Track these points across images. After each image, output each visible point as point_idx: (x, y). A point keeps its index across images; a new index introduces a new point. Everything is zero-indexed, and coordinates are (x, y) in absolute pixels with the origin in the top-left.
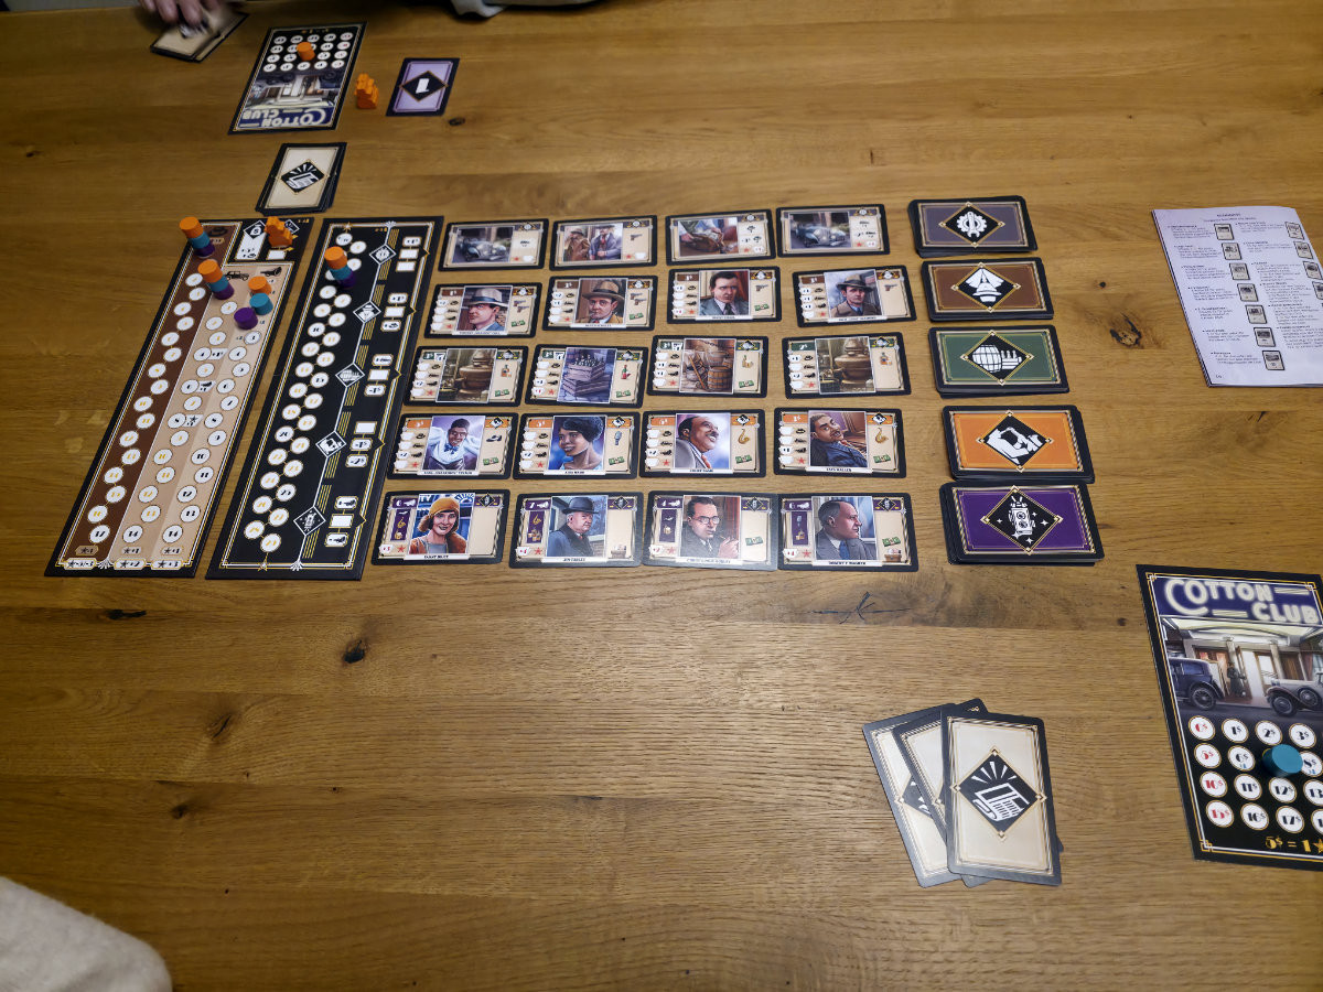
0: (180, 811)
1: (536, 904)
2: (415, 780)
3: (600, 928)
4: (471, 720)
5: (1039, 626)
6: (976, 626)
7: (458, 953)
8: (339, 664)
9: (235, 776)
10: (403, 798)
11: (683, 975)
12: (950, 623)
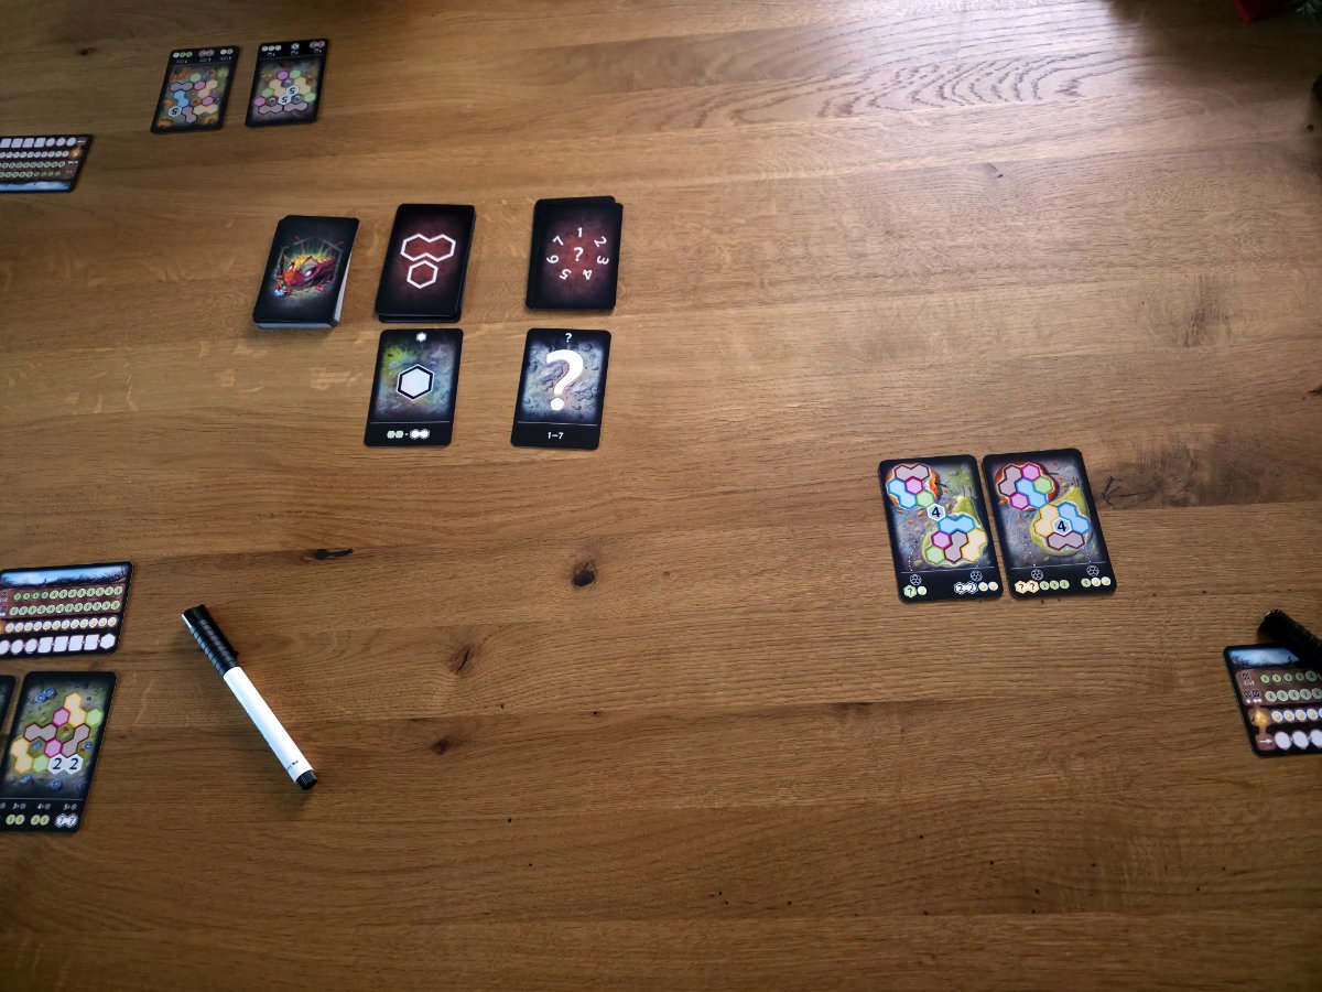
0: (442, 746)
1: (826, 810)
2: (676, 699)
3: (896, 828)
4: (719, 635)
5: (1292, 499)
6: (1231, 503)
7: (757, 862)
8: (570, 587)
9: (490, 708)
10: (668, 717)
11: (988, 866)
12: (1203, 501)
